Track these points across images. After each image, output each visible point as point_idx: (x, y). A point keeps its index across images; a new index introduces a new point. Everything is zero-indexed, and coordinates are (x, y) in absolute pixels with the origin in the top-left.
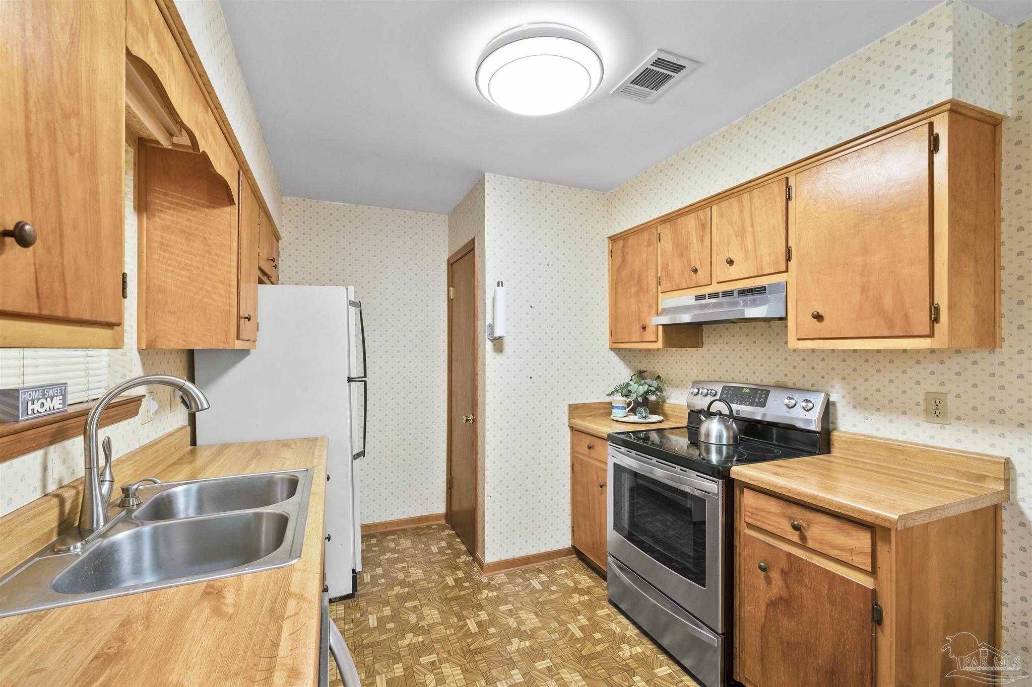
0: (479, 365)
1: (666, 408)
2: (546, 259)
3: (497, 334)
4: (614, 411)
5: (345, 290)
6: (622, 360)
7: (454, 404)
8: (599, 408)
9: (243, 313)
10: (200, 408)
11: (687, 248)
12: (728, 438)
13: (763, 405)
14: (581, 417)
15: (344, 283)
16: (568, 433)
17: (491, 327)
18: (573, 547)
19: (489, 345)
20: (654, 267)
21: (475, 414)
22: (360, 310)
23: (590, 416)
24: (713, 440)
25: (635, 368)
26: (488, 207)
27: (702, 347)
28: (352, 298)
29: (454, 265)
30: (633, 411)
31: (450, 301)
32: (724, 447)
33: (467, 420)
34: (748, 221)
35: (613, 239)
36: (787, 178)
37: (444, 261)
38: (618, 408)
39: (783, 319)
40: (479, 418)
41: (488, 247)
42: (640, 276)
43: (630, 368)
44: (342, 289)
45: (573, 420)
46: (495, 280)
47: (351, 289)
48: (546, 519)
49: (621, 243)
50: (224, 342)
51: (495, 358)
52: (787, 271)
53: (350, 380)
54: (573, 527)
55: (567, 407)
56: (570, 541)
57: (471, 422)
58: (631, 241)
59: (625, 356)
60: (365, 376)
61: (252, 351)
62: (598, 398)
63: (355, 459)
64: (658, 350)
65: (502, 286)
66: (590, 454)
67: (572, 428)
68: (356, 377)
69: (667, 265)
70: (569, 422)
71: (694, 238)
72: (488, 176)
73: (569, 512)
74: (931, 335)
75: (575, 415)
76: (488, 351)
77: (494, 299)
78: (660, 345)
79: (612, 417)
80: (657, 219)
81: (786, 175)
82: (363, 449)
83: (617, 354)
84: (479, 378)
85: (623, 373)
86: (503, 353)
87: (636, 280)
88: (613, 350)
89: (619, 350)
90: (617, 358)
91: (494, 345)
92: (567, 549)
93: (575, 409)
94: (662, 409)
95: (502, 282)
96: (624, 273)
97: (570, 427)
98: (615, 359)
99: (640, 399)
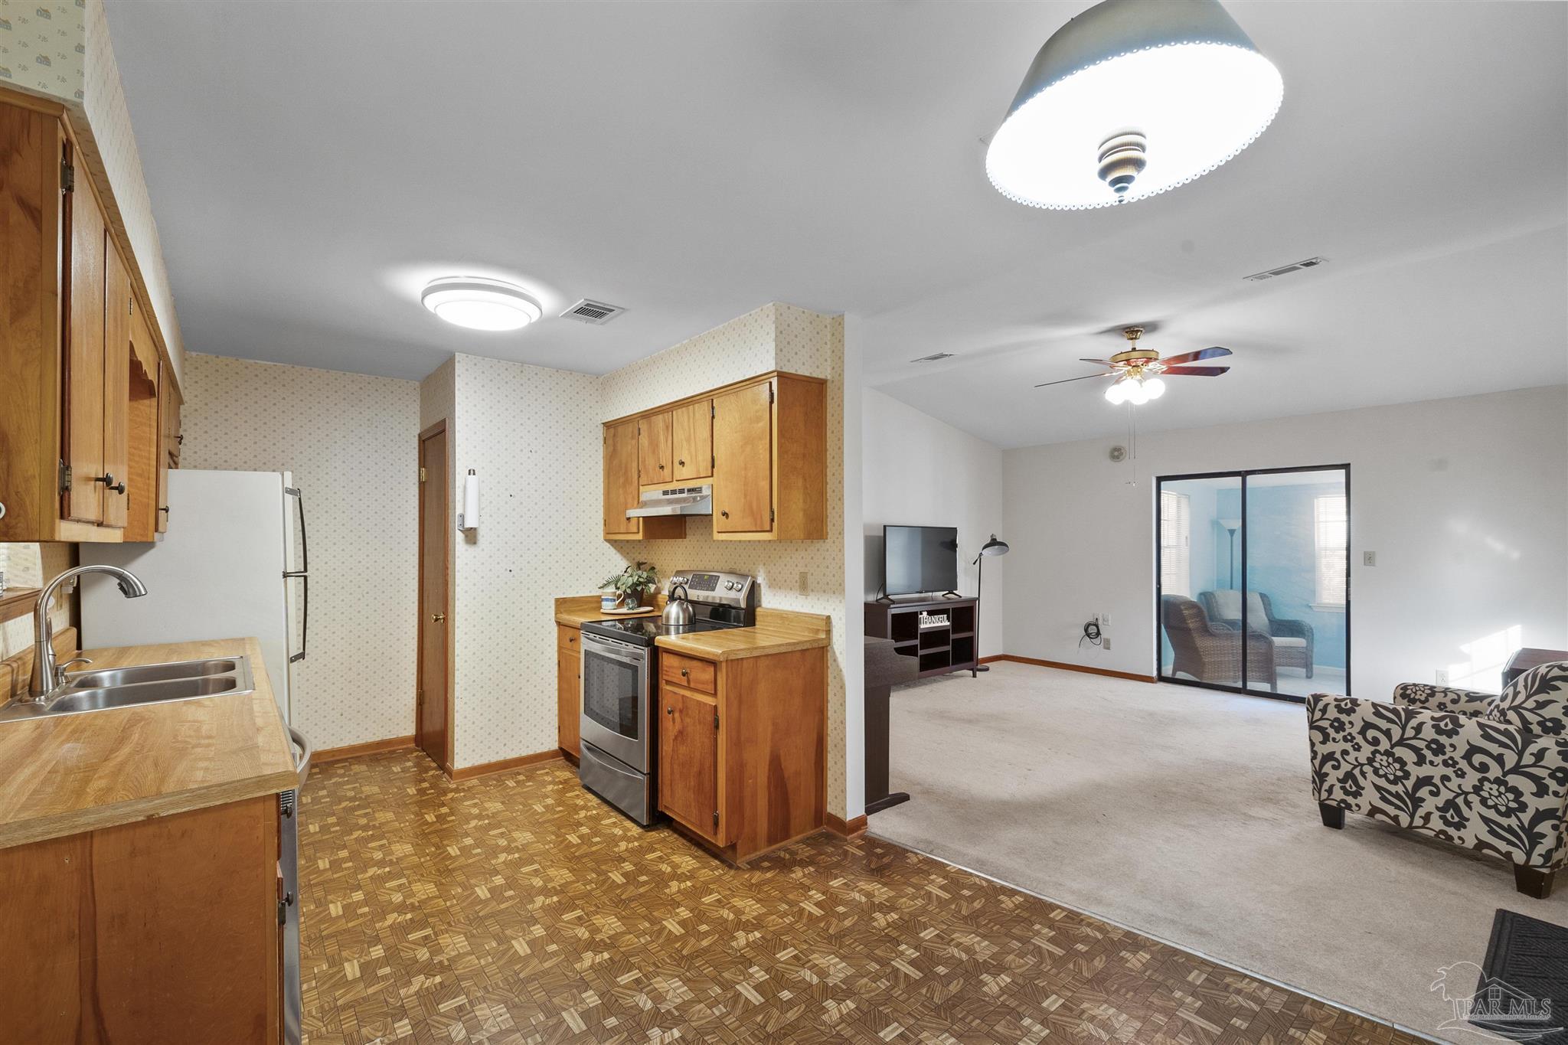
0: (450, 558)
1: (660, 600)
2: (529, 445)
3: (468, 525)
4: (604, 603)
5: (280, 476)
6: (619, 551)
7: (426, 605)
8: (591, 602)
9: (162, 506)
10: (138, 594)
11: (657, 445)
12: (684, 618)
13: (713, 590)
14: (569, 612)
15: (278, 467)
16: (555, 628)
17: (462, 516)
18: (561, 749)
19: (459, 537)
20: (636, 460)
21: (446, 613)
22: (300, 499)
23: (580, 610)
24: (672, 622)
25: (634, 559)
26: (459, 390)
27: (685, 538)
28: (289, 485)
29: (426, 442)
30: (622, 604)
31: (422, 485)
32: (681, 627)
33: (437, 620)
34: (692, 430)
35: (608, 425)
36: (712, 400)
37: (414, 436)
38: (607, 600)
39: (712, 515)
40: (450, 616)
41: (459, 431)
42: (626, 468)
43: (628, 560)
44: (278, 475)
45: (559, 615)
46: (467, 467)
47: (288, 475)
48: (528, 721)
49: (612, 431)
50: (141, 535)
51: (467, 550)
52: (712, 476)
53: (286, 575)
54: (559, 727)
55: (553, 602)
56: (557, 743)
57: (442, 621)
58: (620, 429)
59: (622, 547)
60: (306, 570)
61: (158, 544)
62: (590, 592)
63: (292, 661)
64: (639, 541)
65: (474, 474)
66: (572, 646)
67: (559, 624)
68: (293, 571)
69: (645, 461)
70: (556, 617)
71: (662, 438)
72: (458, 357)
73: (556, 712)
74: (771, 531)
75: (562, 610)
76: (459, 543)
77: (465, 487)
78: (640, 537)
79: (602, 611)
80: (638, 413)
81: (711, 398)
82: (302, 651)
83: (612, 545)
84: (450, 572)
85: (617, 564)
86: (478, 545)
87: (623, 471)
88: (606, 540)
89: (616, 541)
90: (612, 549)
91: (466, 536)
92: (553, 751)
93: (561, 604)
94: (657, 601)
95: (474, 471)
96: (614, 463)
97: (556, 622)
98: (611, 552)
99: (629, 591)
